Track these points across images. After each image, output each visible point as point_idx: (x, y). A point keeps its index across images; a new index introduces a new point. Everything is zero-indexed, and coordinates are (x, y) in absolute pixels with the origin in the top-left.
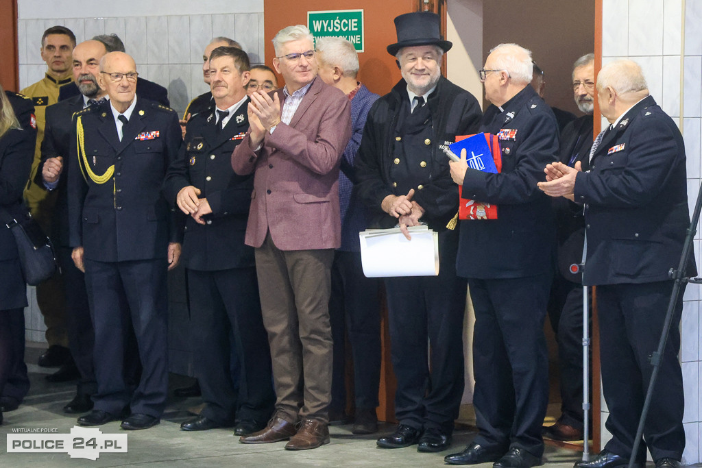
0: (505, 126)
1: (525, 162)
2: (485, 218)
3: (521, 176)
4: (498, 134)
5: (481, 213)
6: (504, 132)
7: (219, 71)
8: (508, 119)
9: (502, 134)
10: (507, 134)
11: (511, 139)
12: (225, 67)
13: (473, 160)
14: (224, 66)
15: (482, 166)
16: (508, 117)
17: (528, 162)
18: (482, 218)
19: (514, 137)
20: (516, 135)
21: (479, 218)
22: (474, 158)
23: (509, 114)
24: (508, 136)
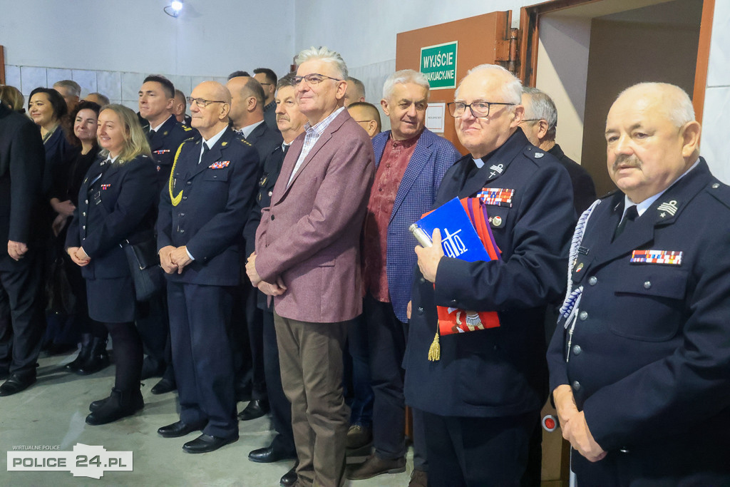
0: (489, 183)
1: (533, 243)
2: (481, 327)
3: (530, 267)
4: (479, 196)
5: (473, 322)
6: (489, 193)
7: (282, 102)
8: (493, 174)
9: (486, 196)
10: (495, 196)
11: (504, 205)
12: (287, 99)
13: (448, 240)
14: (287, 97)
15: (462, 248)
16: (493, 171)
17: (539, 243)
18: (476, 327)
19: (509, 201)
20: (512, 198)
21: (472, 328)
22: (449, 237)
23: (494, 167)
24: (499, 200)
